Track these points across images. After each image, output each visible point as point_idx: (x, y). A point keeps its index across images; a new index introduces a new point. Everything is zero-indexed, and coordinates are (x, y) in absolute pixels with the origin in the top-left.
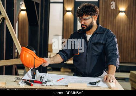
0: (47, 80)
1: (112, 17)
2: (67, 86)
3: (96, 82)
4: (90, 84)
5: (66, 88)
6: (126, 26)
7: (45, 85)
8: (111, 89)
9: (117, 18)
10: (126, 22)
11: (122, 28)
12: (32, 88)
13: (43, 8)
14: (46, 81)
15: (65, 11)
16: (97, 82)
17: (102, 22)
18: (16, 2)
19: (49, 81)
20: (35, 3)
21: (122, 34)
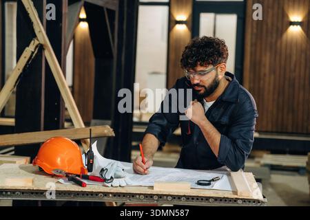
0: (115, 174)
1: (274, 35)
2: (152, 187)
3: (210, 181)
4: (199, 183)
5: (149, 192)
6: (303, 56)
7: (109, 185)
8: (237, 194)
9: (284, 36)
10: (304, 46)
11: (294, 58)
12: (84, 190)
13: (123, 19)
14: (112, 178)
15: (172, 23)
16: (213, 180)
17: (252, 46)
18: (67, 11)
19: (118, 177)
20: (105, 10)
21: (295, 71)
